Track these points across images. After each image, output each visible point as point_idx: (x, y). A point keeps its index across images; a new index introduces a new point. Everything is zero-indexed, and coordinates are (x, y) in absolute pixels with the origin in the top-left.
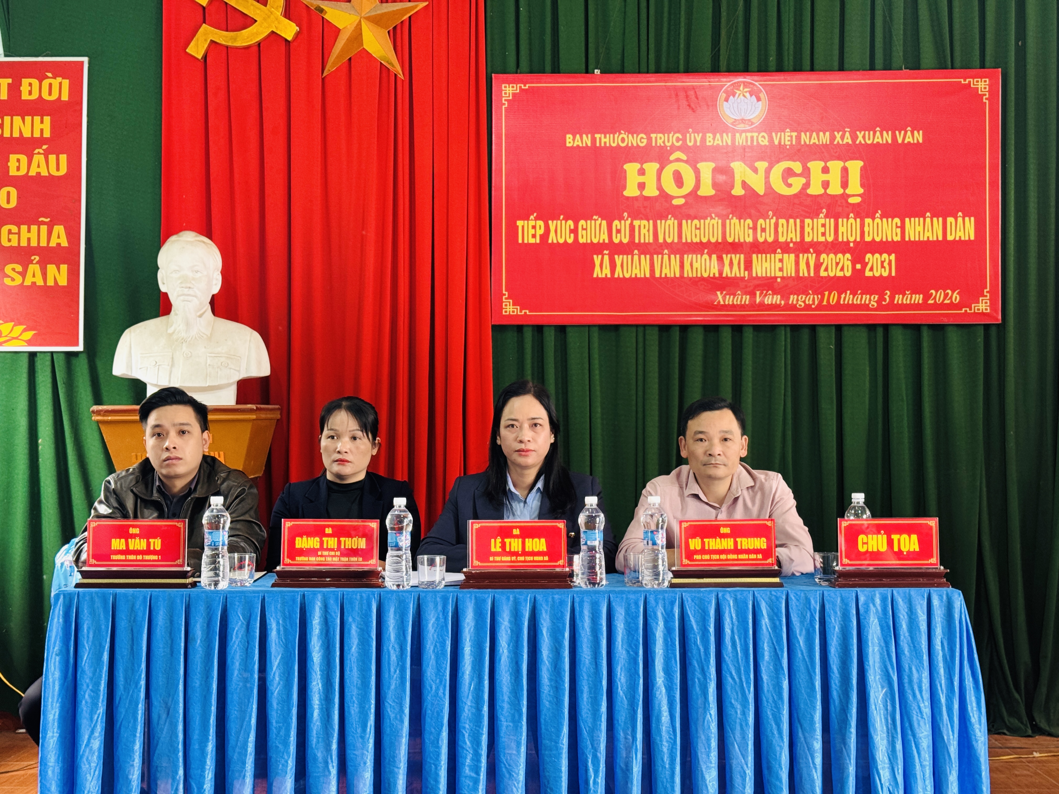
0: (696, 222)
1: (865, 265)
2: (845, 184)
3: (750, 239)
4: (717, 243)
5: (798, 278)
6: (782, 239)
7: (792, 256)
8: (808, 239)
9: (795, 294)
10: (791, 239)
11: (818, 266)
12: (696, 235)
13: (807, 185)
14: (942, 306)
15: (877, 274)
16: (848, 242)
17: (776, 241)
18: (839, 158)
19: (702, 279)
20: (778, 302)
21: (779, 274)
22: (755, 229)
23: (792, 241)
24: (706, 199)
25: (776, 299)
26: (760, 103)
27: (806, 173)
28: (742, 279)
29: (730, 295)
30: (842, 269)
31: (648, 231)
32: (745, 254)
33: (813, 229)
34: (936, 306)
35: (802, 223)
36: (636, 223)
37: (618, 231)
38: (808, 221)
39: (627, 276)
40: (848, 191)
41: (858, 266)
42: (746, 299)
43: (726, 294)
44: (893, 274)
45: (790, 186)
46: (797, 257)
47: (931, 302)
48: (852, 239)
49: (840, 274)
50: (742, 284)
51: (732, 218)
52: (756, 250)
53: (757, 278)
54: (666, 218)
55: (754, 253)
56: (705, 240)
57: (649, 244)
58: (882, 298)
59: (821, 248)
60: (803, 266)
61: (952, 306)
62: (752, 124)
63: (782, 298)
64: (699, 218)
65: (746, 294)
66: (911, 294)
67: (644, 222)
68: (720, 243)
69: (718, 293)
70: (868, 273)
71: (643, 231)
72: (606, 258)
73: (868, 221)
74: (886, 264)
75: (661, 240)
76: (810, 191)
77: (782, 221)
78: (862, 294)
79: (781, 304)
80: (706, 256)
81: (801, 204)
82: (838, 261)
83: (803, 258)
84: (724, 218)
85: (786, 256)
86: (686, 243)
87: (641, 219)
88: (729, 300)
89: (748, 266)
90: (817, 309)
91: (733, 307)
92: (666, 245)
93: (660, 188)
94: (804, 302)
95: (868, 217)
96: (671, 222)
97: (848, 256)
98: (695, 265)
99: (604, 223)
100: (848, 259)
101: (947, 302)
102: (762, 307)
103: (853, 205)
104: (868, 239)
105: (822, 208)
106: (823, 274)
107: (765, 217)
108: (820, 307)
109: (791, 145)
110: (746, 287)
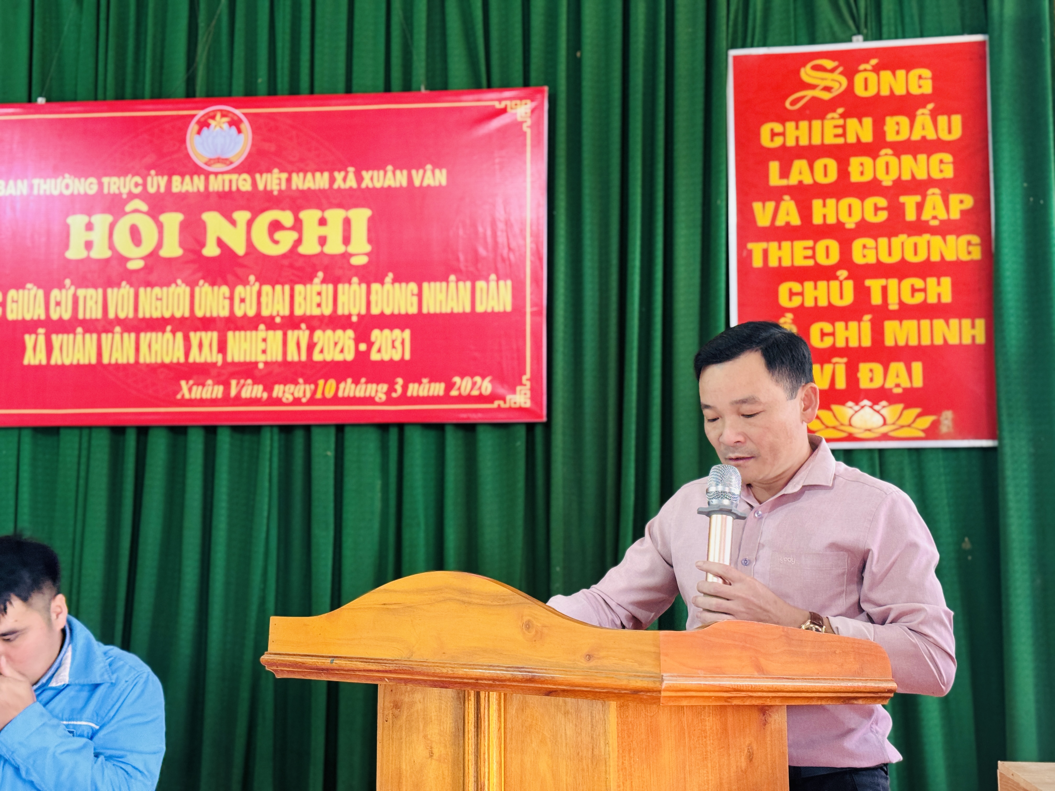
0: (157, 290)
1: (370, 345)
2: (347, 240)
3: (225, 313)
4: (183, 319)
5: (285, 363)
6: (265, 312)
7: (279, 334)
8: (298, 312)
9: (280, 383)
10: (278, 312)
11: (311, 346)
12: (156, 309)
13: (298, 242)
14: (469, 399)
15: (386, 358)
16: (350, 316)
17: (258, 314)
18: (340, 206)
19: (163, 365)
20: (259, 396)
21: (261, 358)
22: (231, 299)
23: (278, 315)
24: (170, 261)
25: (257, 391)
26: (242, 136)
27: (298, 226)
28: (214, 365)
29: (198, 384)
30: (342, 351)
31: (96, 303)
32: (219, 332)
33: (305, 299)
34: (461, 399)
35: (292, 290)
36: (81, 293)
37: (58, 304)
38: (299, 288)
39: (67, 362)
40: (351, 249)
41: (363, 347)
42: (218, 391)
43: (193, 385)
44: (407, 357)
45: (276, 242)
46: (285, 335)
47: (454, 393)
48: (355, 311)
49: (339, 357)
50: (214, 372)
51: (203, 285)
52: (232, 326)
53: (233, 364)
54: (119, 285)
55: (229, 329)
56: (167, 315)
57: (97, 320)
58: (392, 389)
59: (315, 323)
60: (292, 347)
61: (481, 398)
62: (231, 163)
63: (265, 390)
64: (161, 286)
65: (217, 383)
66: (430, 382)
67: (91, 292)
68: (186, 319)
69: (183, 383)
70: (375, 356)
71: (90, 303)
72: (42, 339)
73: (375, 287)
74: (398, 344)
75: (111, 315)
76: (304, 250)
77: (267, 289)
78: (367, 383)
79: (262, 398)
80: (168, 335)
81: (291, 266)
82: (336, 340)
83: (292, 335)
84: (192, 285)
85: (271, 333)
86: (144, 319)
87: (87, 287)
88: (197, 393)
89: (222, 348)
90: (308, 403)
91: (201, 402)
92: (118, 321)
93: (111, 246)
94: (293, 394)
95: (376, 281)
96: (126, 291)
97: (350, 333)
98: (154, 347)
99: (41, 293)
100: (350, 338)
101: (475, 393)
102: (238, 400)
103: (357, 267)
104: (375, 311)
105: (317, 271)
106: (317, 357)
107: (245, 283)
108: (312, 401)
109: (280, 191)
110: (219, 375)
